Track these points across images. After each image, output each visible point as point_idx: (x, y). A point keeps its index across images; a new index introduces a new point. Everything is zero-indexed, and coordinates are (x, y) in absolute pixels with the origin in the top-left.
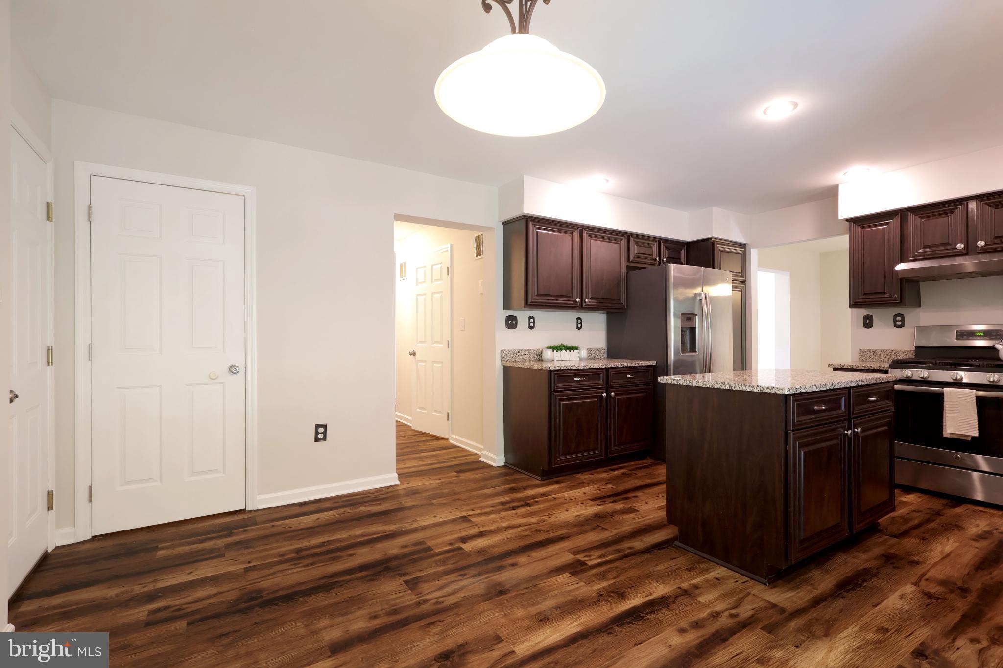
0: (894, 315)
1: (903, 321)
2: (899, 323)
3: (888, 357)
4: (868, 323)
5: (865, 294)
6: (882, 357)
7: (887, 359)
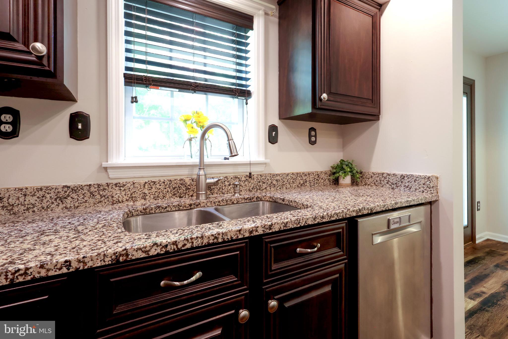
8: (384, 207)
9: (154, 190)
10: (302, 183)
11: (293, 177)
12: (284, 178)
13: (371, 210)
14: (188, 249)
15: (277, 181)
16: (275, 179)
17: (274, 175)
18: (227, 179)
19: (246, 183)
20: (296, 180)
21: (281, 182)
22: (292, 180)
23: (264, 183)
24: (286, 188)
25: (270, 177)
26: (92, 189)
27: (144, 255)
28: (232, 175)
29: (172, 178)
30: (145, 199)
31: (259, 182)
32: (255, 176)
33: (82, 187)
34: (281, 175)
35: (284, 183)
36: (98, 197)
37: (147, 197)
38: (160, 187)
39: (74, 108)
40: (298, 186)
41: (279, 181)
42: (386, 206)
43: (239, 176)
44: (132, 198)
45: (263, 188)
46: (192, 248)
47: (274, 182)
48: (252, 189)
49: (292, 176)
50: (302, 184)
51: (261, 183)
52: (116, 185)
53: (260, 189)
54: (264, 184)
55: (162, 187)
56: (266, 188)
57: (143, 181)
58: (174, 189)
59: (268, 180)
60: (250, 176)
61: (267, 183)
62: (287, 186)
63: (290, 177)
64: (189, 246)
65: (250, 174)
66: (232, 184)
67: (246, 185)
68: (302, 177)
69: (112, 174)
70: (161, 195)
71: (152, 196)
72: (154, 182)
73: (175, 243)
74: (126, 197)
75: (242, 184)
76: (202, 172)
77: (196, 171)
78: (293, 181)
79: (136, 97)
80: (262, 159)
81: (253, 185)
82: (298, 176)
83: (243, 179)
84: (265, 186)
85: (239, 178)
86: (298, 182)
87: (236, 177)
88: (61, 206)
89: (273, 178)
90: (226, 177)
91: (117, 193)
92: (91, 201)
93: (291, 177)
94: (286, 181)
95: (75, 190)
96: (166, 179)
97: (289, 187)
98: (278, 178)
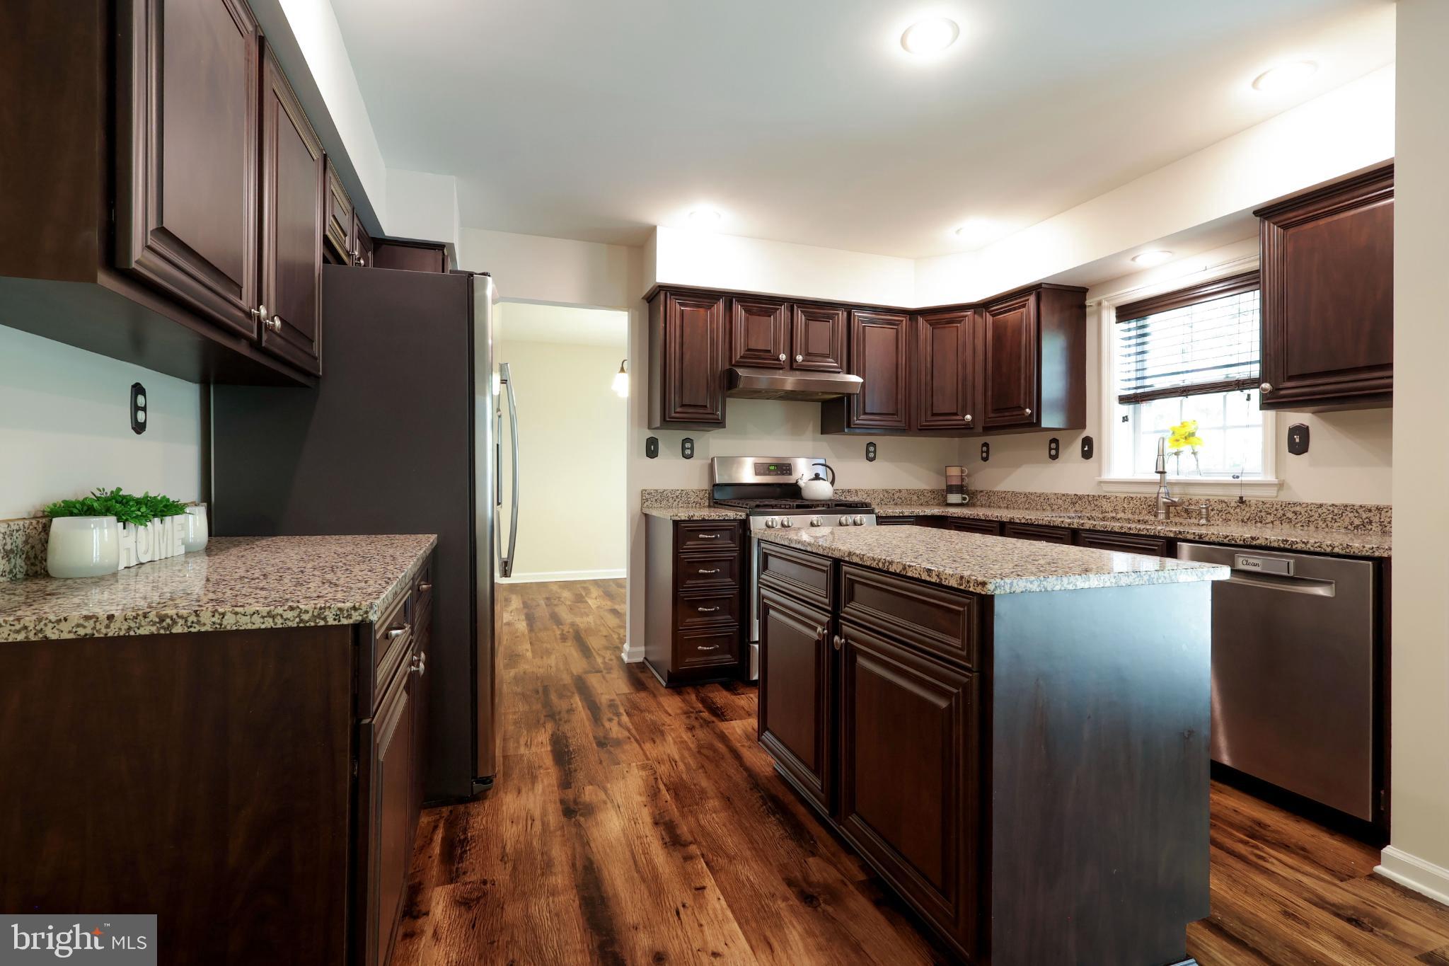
0: (683, 440)
1: (692, 449)
2: (687, 451)
3: (678, 500)
4: (652, 450)
5: (683, 406)
6: (670, 499)
7: (676, 502)
8: (1226, 538)
9: (1131, 505)
10: (1357, 522)
11: (1333, 511)
12: (1311, 510)
13: (1200, 536)
14: (1036, 525)
15: (1296, 514)
16: (1292, 509)
17: (1289, 504)
18: (1210, 502)
19: (1238, 510)
20: (1342, 516)
21: (1304, 517)
22: (1331, 516)
23: (1270, 514)
24: (1317, 528)
25: (1281, 506)
26: (1090, 499)
27: (1019, 522)
28: (1216, 498)
29: (1147, 496)
30: (1125, 513)
31: (1261, 511)
32: (1253, 502)
33: (1083, 496)
34: (1304, 505)
35: (1312, 519)
36: (1093, 505)
37: (1126, 511)
38: (1137, 503)
39: (1085, 434)
40: (1346, 528)
41: (1301, 514)
42: (1229, 538)
43: (1226, 501)
44: (1115, 510)
45: (1267, 521)
46: (1038, 525)
47: (1290, 515)
48: (1248, 520)
49: (1331, 508)
50: (1358, 526)
51: (1263, 514)
52: (1104, 496)
53: (1261, 522)
54: (1268, 516)
55: (1138, 503)
56: (1272, 522)
57: (1123, 496)
58: (1149, 506)
59: (1276, 510)
60: (1241, 501)
61: (1275, 515)
62: (1318, 523)
63: (1325, 510)
64: (1036, 523)
65: (1241, 498)
66: (1215, 508)
67: (1237, 514)
68: (1357, 512)
69: (1106, 489)
70: (1137, 511)
71: (1130, 511)
72: (1132, 498)
73: (1031, 519)
74: (1110, 509)
75: (1232, 511)
76: (1162, 490)
77: (1155, 489)
78: (1332, 518)
79: (1126, 417)
80: (1271, 478)
81: (1248, 515)
82: (1348, 509)
83: (1233, 504)
84: (1270, 518)
85: (1225, 503)
86: (1347, 520)
87: (1223, 502)
88: (1074, 509)
89: (1286, 509)
90: (1208, 500)
91: (1106, 505)
92: (1089, 508)
93: (1329, 510)
94: (1317, 515)
95: (1080, 498)
96: (1142, 496)
97: (1324, 526)
98: (1298, 509)
